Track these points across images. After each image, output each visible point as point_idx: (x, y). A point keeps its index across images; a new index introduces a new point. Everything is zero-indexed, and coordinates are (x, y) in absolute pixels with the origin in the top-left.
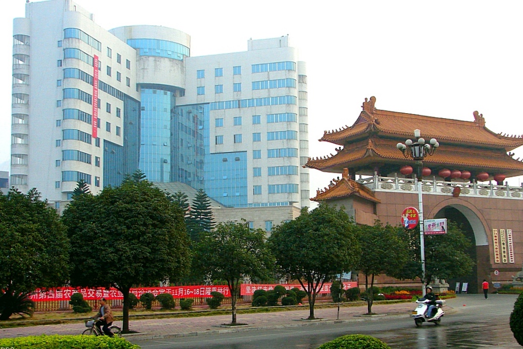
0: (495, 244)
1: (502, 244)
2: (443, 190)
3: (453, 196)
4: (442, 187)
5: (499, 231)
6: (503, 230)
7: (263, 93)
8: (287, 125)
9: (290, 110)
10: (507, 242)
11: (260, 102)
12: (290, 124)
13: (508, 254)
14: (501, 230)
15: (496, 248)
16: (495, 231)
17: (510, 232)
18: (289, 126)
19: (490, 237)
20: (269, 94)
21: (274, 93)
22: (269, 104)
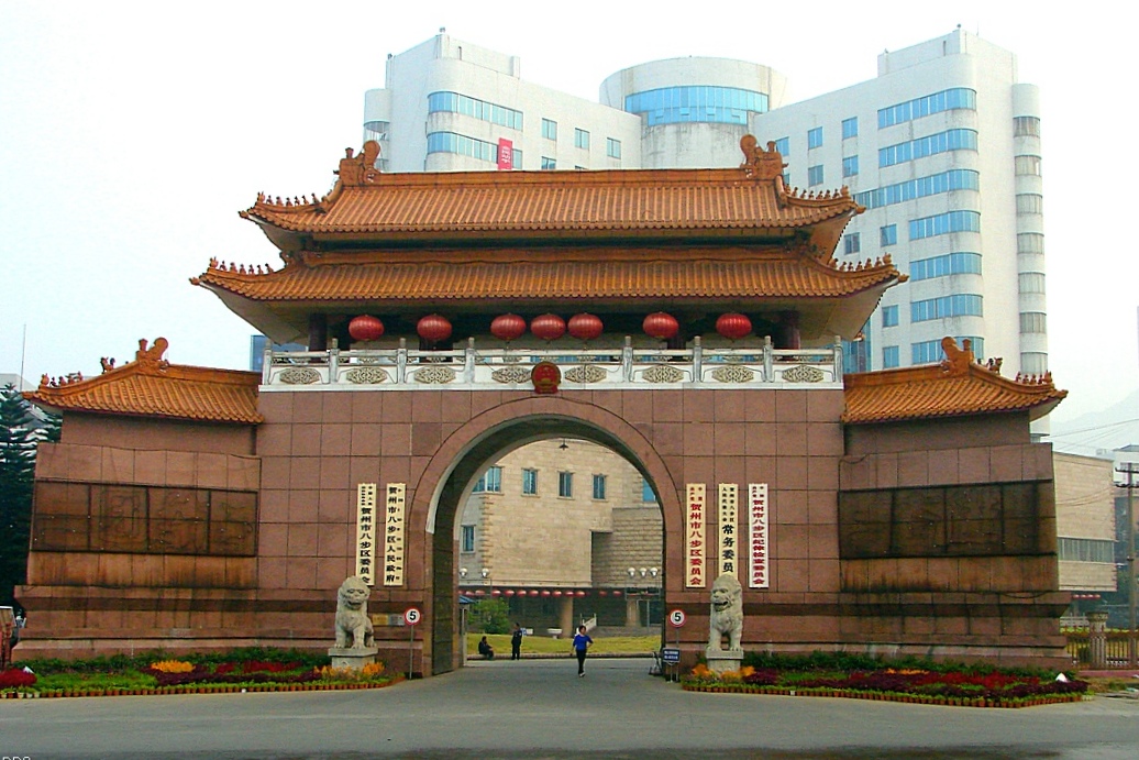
0: (689, 530)
1: (721, 531)
2: (498, 376)
3: (537, 391)
4: (497, 368)
5: (712, 492)
6: (728, 486)
7: (899, 173)
8: (951, 240)
9: (956, 205)
10: (744, 524)
11: (896, 193)
12: (957, 237)
13: (743, 560)
14: (721, 486)
15: (696, 543)
16: (696, 492)
17: (760, 491)
18: (954, 242)
19: (671, 509)
20: (913, 174)
21: (924, 167)
22: (913, 197)
